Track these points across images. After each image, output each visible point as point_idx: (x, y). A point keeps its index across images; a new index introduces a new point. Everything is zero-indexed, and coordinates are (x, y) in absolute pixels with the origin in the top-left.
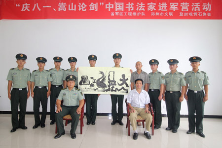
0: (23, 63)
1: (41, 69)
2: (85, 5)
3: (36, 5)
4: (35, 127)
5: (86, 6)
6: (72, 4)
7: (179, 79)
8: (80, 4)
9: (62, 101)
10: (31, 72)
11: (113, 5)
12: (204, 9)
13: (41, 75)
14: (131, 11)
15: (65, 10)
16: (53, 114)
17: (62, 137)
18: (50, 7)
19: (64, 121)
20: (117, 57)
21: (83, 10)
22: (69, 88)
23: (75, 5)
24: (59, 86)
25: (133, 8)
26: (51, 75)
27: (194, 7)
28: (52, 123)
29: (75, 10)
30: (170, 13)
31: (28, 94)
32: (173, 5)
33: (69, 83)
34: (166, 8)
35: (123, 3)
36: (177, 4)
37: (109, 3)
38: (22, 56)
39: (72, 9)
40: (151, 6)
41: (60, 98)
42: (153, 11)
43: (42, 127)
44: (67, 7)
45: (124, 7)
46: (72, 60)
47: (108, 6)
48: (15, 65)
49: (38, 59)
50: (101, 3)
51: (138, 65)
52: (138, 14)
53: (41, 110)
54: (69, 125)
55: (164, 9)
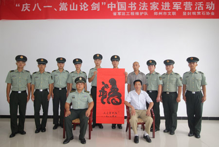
0: (23, 65)
1: (42, 71)
2: (86, 5)
3: (37, 5)
4: (37, 132)
5: (88, 6)
6: (74, 3)
7: (175, 79)
8: (82, 4)
10: (31, 74)
11: (115, 5)
12: (207, 8)
13: (42, 77)
14: (133, 11)
15: (66, 10)
18: (51, 7)
21: (85, 10)
23: (77, 5)
25: (135, 7)
26: (52, 77)
27: (197, 6)
28: (55, 128)
29: (76, 10)
30: (173, 12)
31: (28, 97)
32: (176, 4)
34: (169, 8)
35: (125, 3)
36: (180, 3)
37: (112, 3)
38: (22, 57)
39: (74, 9)
42: (156, 10)
44: (68, 7)
45: (127, 7)
46: (78, 62)
47: (110, 6)
48: (15, 67)
49: (39, 61)
50: (103, 3)
51: (135, 65)
52: (141, 14)
53: (41, 113)
55: (167, 8)
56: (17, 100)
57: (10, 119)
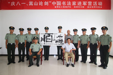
0: (13, 31)
1: (21, 34)
2: (42, 3)
3: (18, 3)
4: (19, 62)
5: (43, 3)
8: (40, 2)
9: (32, 50)
11: (55, 3)
12: (99, 5)
13: (21, 37)
14: (64, 6)
15: (32, 5)
16: (28, 55)
17: (32, 66)
18: (25, 3)
19: (33, 59)
20: (60, 28)
21: (41, 5)
22: (35, 43)
23: (37, 3)
24: (30, 42)
25: (65, 4)
26: (26, 37)
27: (94, 4)
28: (27, 60)
29: (37, 5)
30: (83, 7)
31: (16, 46)
32: (84, 3)
33: (35, 41)
34: (81, 4)
35: (60, 2)
36: (86, 2)
37: (54, 2)
38: (12, 28)
39: (36, 5)
40: (74, 3)
41: (31, 48)
42: (75, 6)
43: (23, 62)
44: (33, 3)
45: (61, 4)
46: (36, 29)
47: (53, 3)
48: (9, 32)
49: (20, 29)
50: (50, 2)
51: (68, 32)
52: (68, 7)
53: (22, 53)
54: (36, 61)
55: (80, 4)
56: (10, 47)
57: (7, 56)
